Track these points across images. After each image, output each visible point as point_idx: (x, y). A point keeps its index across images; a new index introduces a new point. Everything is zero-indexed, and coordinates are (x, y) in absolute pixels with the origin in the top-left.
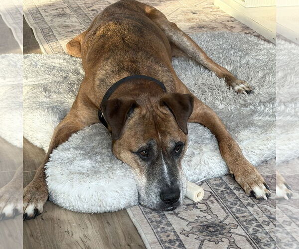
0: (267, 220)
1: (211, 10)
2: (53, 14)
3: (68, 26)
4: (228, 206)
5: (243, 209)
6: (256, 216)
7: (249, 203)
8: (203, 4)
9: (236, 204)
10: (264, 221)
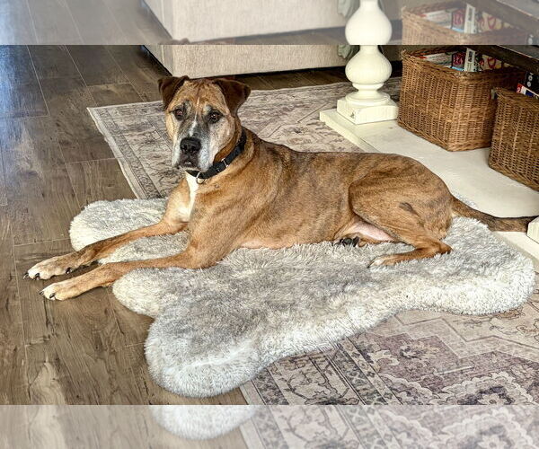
0: (389, 392)
1: (317, 127)
2: (141, 141)
3: (158, 157)
4: (348, 378)
5: (364, 380)
6: (377, 388)
7: (370, 372)
8: (307, 120)
9: (355, 374)
10: (386, 394)
